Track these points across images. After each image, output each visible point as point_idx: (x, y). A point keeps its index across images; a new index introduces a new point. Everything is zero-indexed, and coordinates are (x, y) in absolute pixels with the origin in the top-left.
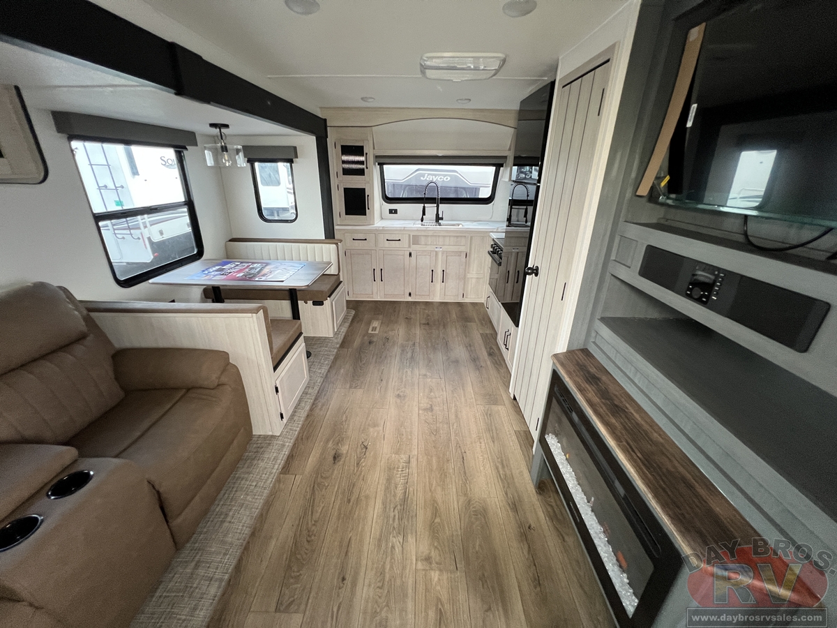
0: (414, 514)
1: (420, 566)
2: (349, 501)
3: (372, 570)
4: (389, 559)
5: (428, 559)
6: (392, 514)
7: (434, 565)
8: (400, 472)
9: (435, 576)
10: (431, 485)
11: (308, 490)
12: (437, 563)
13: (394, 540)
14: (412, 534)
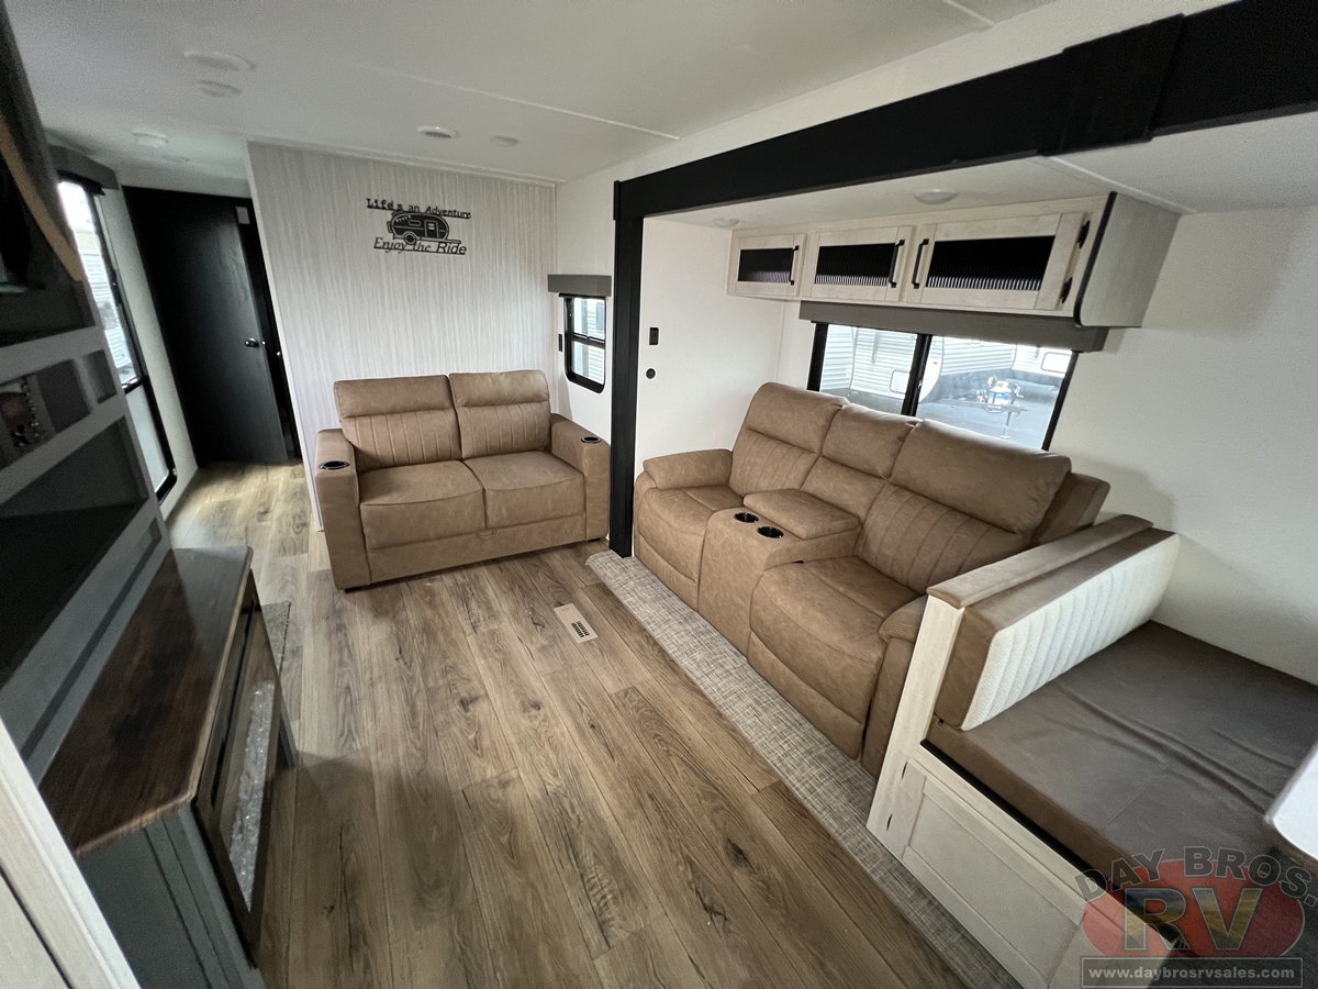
0: (545, 829)
1: (513, 773)
2: (652, 797)
3: (568, 746)
4: (554, 761)
5: (504, 784)
6: (578, 811)
7: (495, 782)
8: (606, 890)
9: (491, 772)
10: (537, 899)
11: (719, 782)
12: (492, 785)
13: (558, 784)
14: (538, 802)
